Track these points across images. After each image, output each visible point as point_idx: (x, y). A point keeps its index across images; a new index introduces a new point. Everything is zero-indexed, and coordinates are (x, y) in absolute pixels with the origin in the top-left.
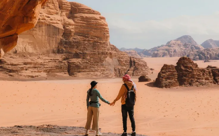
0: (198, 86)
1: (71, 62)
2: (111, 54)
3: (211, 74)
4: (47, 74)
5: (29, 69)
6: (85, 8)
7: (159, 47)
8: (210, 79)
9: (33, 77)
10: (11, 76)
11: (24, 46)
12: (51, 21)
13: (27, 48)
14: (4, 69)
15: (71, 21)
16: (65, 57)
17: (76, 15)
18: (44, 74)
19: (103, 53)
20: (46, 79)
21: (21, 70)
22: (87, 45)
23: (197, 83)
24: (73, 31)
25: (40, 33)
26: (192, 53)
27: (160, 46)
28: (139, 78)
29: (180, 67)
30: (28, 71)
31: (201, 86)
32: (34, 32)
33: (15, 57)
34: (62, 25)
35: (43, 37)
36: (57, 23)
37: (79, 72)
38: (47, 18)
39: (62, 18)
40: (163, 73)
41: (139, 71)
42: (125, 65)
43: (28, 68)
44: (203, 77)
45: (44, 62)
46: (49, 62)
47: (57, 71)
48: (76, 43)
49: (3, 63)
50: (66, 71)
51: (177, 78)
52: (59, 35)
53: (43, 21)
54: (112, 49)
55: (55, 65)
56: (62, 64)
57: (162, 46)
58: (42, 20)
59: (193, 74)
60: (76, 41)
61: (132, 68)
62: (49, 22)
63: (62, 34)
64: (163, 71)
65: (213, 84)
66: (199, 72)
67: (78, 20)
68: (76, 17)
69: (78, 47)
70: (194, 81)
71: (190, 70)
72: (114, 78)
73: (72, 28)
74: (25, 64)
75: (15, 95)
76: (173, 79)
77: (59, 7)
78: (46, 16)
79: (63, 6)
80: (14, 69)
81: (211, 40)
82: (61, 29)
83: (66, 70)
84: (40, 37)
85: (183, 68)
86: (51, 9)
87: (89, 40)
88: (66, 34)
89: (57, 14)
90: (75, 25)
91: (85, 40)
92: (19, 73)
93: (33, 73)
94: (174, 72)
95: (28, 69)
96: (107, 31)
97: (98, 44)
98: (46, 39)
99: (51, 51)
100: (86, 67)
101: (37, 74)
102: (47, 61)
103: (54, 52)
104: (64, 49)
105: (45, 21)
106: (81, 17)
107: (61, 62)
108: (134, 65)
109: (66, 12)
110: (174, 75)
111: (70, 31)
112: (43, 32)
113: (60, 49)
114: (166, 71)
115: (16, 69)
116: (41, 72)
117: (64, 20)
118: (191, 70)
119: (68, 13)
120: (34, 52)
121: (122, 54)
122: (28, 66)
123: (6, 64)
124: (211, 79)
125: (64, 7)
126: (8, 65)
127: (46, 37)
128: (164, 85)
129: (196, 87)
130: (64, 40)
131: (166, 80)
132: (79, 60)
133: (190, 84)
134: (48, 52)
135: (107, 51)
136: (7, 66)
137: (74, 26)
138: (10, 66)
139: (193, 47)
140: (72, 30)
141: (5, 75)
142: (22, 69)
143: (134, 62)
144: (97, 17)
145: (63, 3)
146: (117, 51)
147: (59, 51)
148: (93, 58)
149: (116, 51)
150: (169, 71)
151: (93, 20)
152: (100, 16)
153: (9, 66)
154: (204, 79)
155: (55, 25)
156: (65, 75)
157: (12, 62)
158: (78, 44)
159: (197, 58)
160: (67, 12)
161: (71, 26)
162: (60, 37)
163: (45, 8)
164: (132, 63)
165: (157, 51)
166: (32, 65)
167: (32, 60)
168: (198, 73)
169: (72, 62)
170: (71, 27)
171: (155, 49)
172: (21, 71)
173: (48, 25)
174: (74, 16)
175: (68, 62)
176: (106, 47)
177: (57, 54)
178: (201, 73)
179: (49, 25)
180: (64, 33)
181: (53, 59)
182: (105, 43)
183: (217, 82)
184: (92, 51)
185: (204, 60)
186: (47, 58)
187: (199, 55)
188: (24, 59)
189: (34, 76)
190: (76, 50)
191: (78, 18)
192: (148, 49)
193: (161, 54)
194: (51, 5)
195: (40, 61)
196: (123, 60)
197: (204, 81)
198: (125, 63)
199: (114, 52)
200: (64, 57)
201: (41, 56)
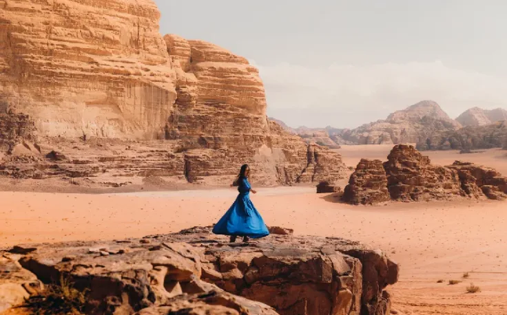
0: (427, 201)
1: (191, 155)
2: (269, 139)
3: (457, 177)
4: (143, 180)
5: (109, 170)
6: (218, 51)
7: (372, 124)
8: (453, 186)
9: (116, 185)
10: (75, 183)
11: (101, 126)
12: (153, 78)
13: (104, 129)
14: (61, 170)
15: (191, 77)
16: (180, 146)
17: (200, 65)
18: (138, 180)
19: (253, 138)
20: (142, 188)
21: (95, 172)
22: (221, 122)
23: (427, 195)
24: (195, 97)
25: (131, 101)
26: (437, 135)
27: (375, 123)
28: (317, 186)
29: (394, 164)
30: (106, 174)
31: (435, 200)
32: (119, 98)
33: (82, 147)
34: (173, 85)
35: (138, 108)
36: (164, 82)
37: (208, 175)
38: (143, 72)
39: (173, 71)
40: (359, 175)
41: (325, 172)
42: (296, 161)
43: (108, 168)
44: (440, 183)
45: (139, 157)
46: (149, 156)
47: (164, 173)
48: (200, 119)
49: (60, 160)
50: (180, 174)
51: (386, 184)
52: (167, 104)
53: (136, 77)
54: (271, 129)
55: (161, 162)
56: (174, 160)
57: (379, 122)
58: (135, 75)
59: (419, 178)
60: (201, 115)
61: (312, 167)
62: (148, 79)
63: (174, 102)
64: (359, 172)
65: (459, 196)
66: (432, 174)
67: (205, 75)
68: (201, 70)
69: (203, 127)
70: (421, 191)
71: (413, 169)
72: (275, 187)
73: (193, 91)
74: (102, 160)
75: (66, 219)
76: (377, 186)
77: (168, 51)
78: (142, 69)
79: (176, 48)
80: (80, 171)
81: (476, 109)
82: (171, 93)
83: (182, 172)
84: (131, 108)
85: (399, 166)
86: (152, 54)
87: (227, 113)
88: (182, 101)
89: (164, 63)
90: (198, 84)
91: (218, 114)
92: (89, 178)
93: (117, 177)
94: (380, 173)
95: (107, 170)
96: (262, 95)
97: (244, 120)
98: (143, 112)
99: (152, 136)
100: (220, 166)
101: (124, 180)
102: (144, 154)
103: (158, 137)
104: (178, 132)
105: (140, 77)
106: (211, 68)
107: (172, 156)
108: (316, 160)
109: (181, 60)
110: (380, 179)
111: (189, 95)
112: (136, 98)
113: (170, 132)
114: (364, 171)
115: (84, 171)
116: (132, 175)
117: (177, 74)
118: (415, 170)
119: (185, 61)
120: (120, 136)
121: (292, 140)
122: (108, 164)
123: (65, 161)
124: (456, 187)
125: (179, 49)
126: (69, 162)
127: (143, 108)
128: (360, 199)
129: (424, 202)
130: (178, 113)
131: (365, 190)
132: (208, 152)
133: (414, 197)
134: (146, 137)
135: (260, 134)
136: (67, 165)
137: (196, 87)
138: (73, 165)
139: (440, 124)
140: (192, 94)
141: (63, 182)
142: (96, 169)
143: (316, 155)
144: (242, 67)
145: (176, 43)
146: (281, 135)
147: (168, 136)
148: (234, 147)
149: (279, 133)
150: (370, 172)
151: (233, 75)
152: (247, 66)
153: (70, 165)
154: (441, 186)
155: (160, 85)
156: (179, 181)
157: (77, 156)
158: (204, 121)
159: (446, 146)
160: (183, 59)
161: (190, 86)
162: (170, 108)
163: (141, 53)
164: (311, 156)
165: (369, 131)
166: (116, 162)
167: (114, 152)
168: (430, 176)
169: (193, 155)
170: (190, 88)
171: (364, 129)
172: (95, 175)
173: (145, 84)
174: (197, 67)
175: (186, 156)
176: (259, 127)
177: (165, 141)
178: (436, 175)
179: (147, 86)
180: (176, 100)
181: (157, 151)
182: (257, 118)
183: (468, 192)
184: (231, 135)
185: (460, 149)
186: (144, 148)
187: (450, 140)
188: (99, 150)
189: (119, 183)
190: (201, 133)
191: (205, 71)
192: (351, 129)
193: (375, 138)
194: (151, 47)
195: (130, 154)
196: (293, 151)
197: (441, 190)
198: (298, 158)
199: (275, 136)
200: (176, 146)
201: (132, 146)
